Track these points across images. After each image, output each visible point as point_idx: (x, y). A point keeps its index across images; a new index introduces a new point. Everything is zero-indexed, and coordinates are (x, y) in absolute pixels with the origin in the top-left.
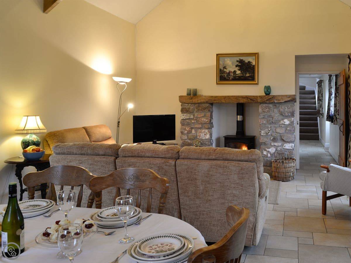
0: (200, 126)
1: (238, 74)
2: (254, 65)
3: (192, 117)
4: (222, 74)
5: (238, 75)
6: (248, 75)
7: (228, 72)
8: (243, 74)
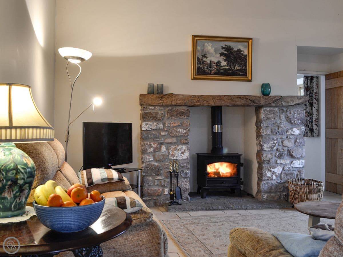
0: (174, 140)
1: (224, 66)
2: (246, 55)
3: (161, 126)
4: (200, 64)
5: (223, 68)
6: (237, 68)
7: (209, 62)
8: (231, 67)
